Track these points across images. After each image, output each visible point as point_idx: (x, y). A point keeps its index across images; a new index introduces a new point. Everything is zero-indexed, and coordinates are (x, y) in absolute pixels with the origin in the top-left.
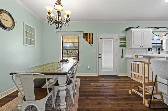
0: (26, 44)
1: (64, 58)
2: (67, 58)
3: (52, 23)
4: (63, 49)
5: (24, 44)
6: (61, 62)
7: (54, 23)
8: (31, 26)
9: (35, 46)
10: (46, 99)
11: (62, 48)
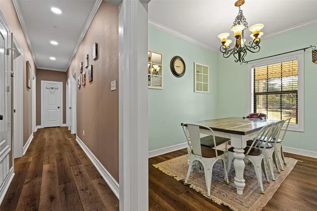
0: (197, 90)
1: (258, 111)
2: (264, 112)
3: (229, 54)
4: (255, 94)
5: (194, 91)
6: (248, 117)
7: (231, 54)
8: (203, 65)
9: (208, 92)
10: (214, 161)
11: (254, 92)
